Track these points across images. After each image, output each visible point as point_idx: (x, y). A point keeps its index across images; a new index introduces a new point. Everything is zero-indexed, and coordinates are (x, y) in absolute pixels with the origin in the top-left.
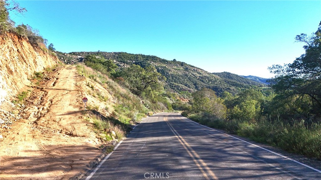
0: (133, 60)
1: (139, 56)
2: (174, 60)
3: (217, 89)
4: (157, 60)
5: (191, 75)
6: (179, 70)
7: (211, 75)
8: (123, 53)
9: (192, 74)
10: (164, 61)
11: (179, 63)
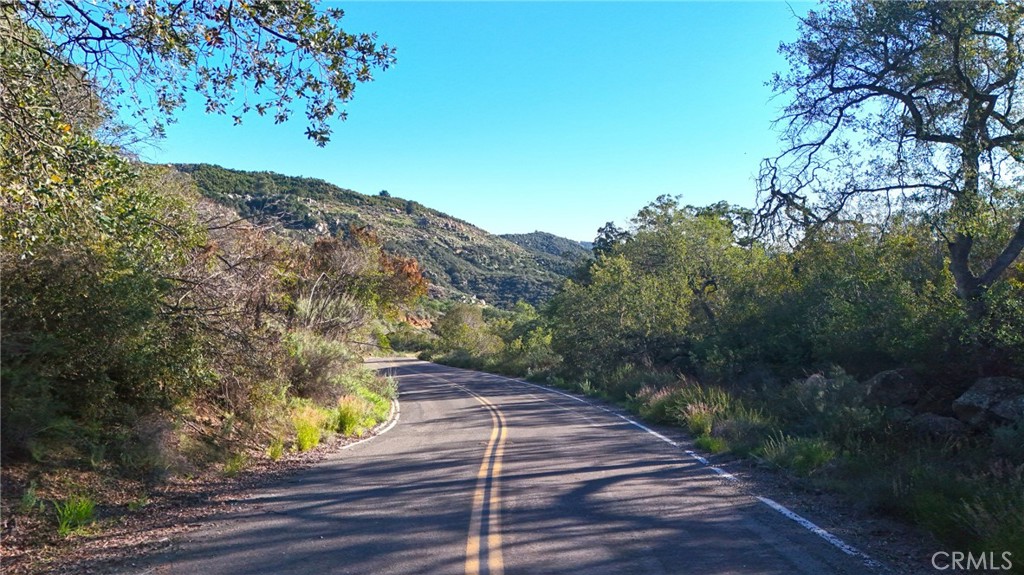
0: (247, 193)
1: (266, 181)
2: (384, 193)
3: (515, 284)
4: (326, 192)
5: (439, 242)
6: (400, 226)
7: (498, 241)
9: (440, 239)
10: (350, 197)
11: (399, 202)
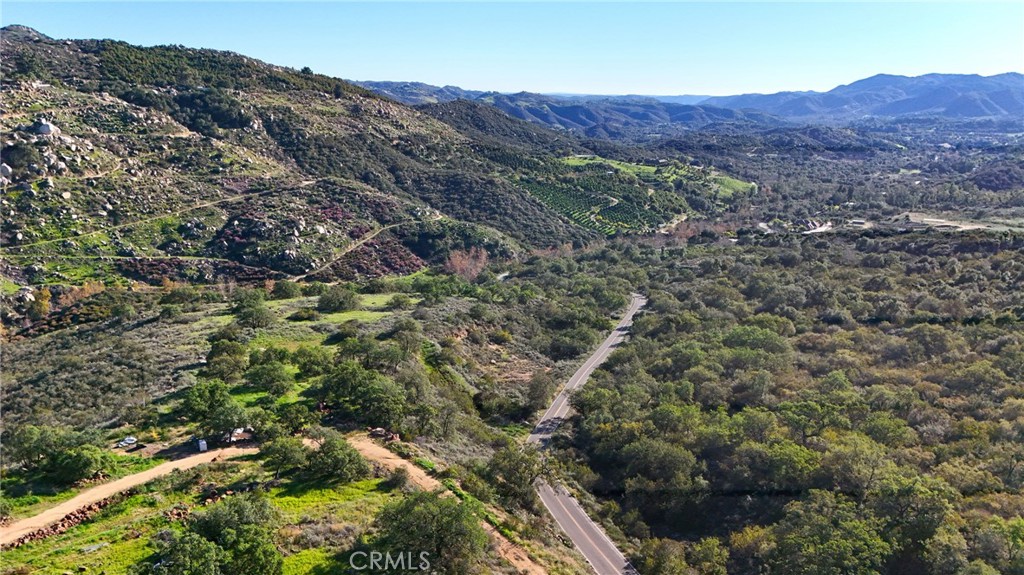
0: (169, 84)
1: (188, 71)
2: (306, 70)
5: (374, 132)
6: (333, 115)
9: (375, 129)
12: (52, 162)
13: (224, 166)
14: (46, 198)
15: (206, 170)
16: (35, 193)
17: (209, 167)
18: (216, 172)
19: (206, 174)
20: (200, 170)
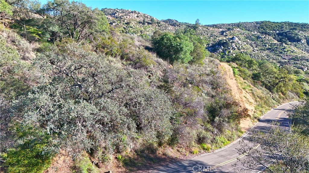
0: (277, 30)
1: (285, 26)
8: (266, 22)
12: (234, 47)
13: (285, 52)
14: (229, 55)
15: (278, 52)
16: (227, 54)
17: (279, 51)
18: (281, 53)
19: (278, 53)
20: (276, 52)
